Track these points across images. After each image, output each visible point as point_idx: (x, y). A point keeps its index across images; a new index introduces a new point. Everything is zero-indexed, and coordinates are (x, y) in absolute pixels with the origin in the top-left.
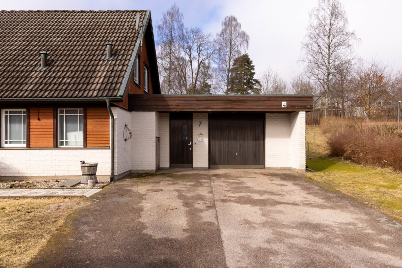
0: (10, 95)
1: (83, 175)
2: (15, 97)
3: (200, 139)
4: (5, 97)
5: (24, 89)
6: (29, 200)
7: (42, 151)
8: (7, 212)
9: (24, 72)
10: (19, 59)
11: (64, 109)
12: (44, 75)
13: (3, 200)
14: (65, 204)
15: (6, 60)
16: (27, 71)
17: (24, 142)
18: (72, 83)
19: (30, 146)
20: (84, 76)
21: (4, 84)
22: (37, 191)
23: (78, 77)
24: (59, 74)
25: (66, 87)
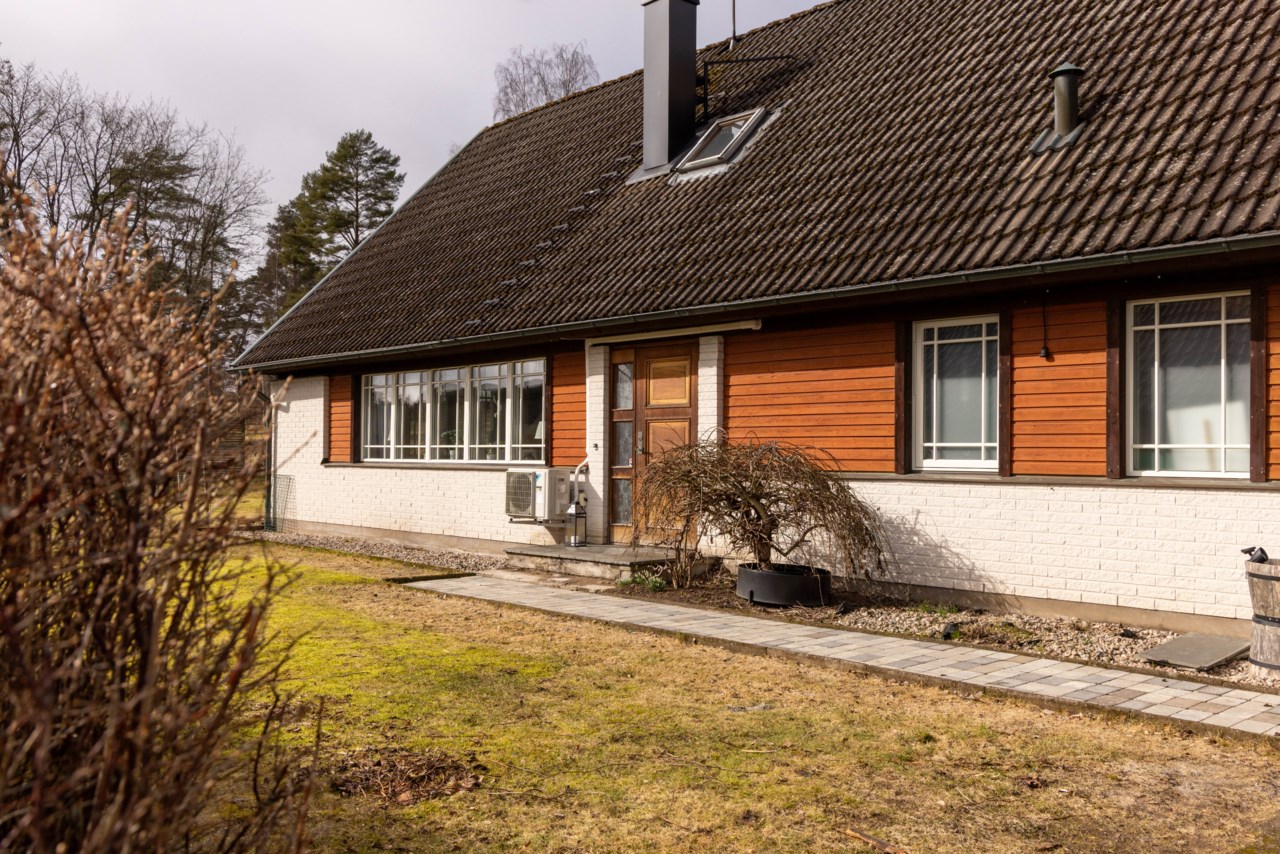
0: (943, 262)
1: (1258, 619)
2: (961, 268)
4: (926, 273)
5: (991, 232)
6: (1022, 713)
7: (1060, 491)
8: (944, 759)
9: (989, 165)
10: (972, 120)
11: (1157, 302)
12: (1069, 163)
13: (922, 691)
14: (1200, 770)
15: (927, 136)
16: (1001, 161)
17: (990, 452)
18: (1194, 176)
19: (1011, 468)
20: (1250, 134)
21: (922, 224)
22: (1047, 672)
23: (1219, 145)
24: (1131, 147)
25: (1164, 196)
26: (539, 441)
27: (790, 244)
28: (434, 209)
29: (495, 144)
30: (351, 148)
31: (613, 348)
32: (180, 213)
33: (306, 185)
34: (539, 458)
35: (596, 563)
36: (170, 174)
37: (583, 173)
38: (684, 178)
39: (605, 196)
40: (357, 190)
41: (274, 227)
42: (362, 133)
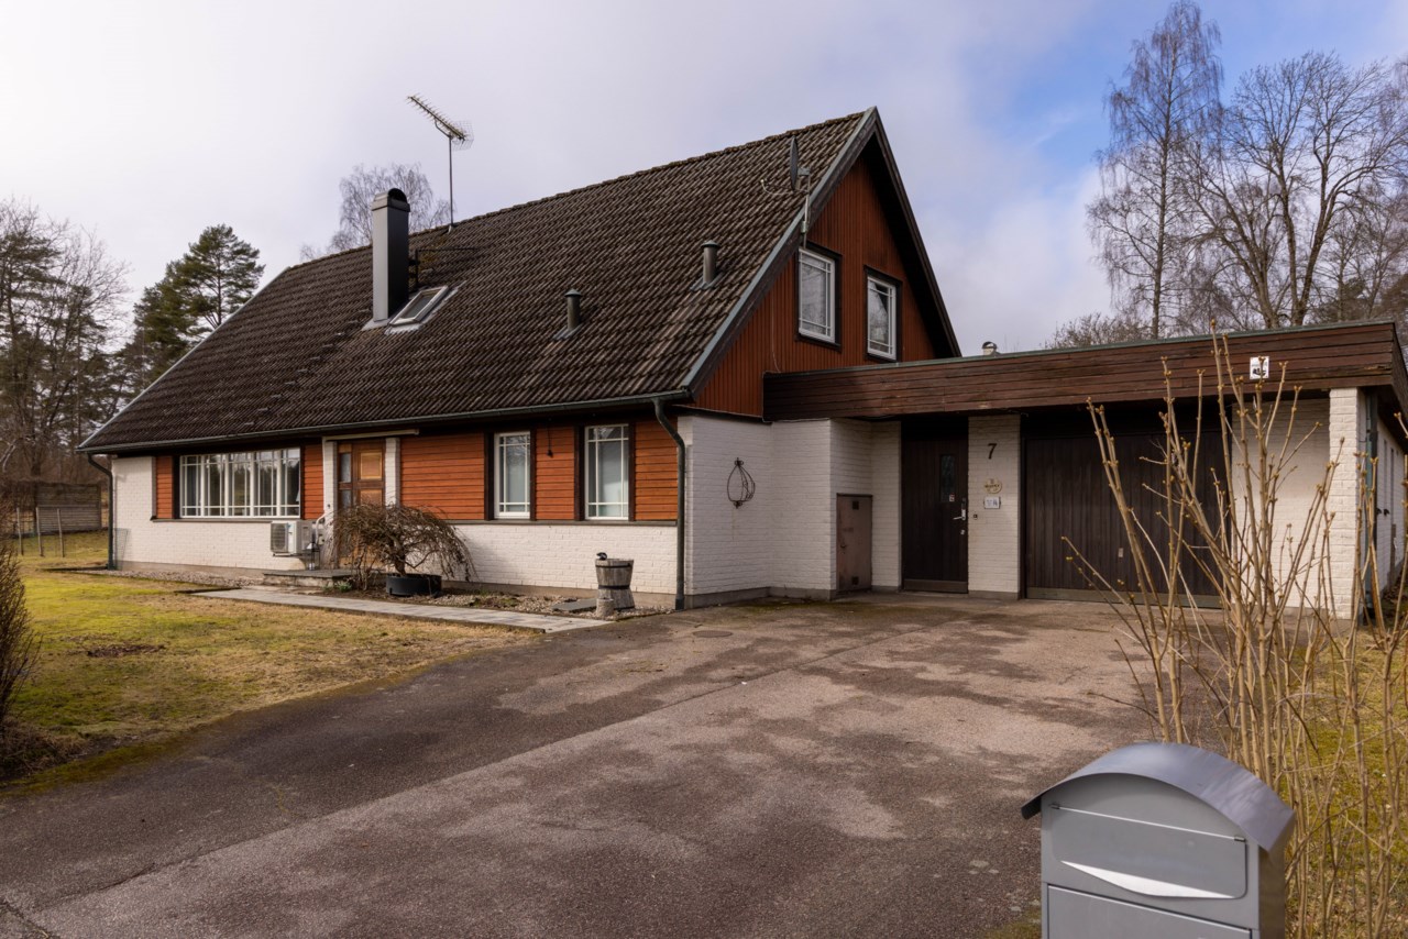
0: (494, 403)
1: (601, 587)
3: (991, 499)
4: (485, 408)
7: (554, 528)
11: (596, 427)
12: (566, 349)
16: (541, 343)
17: (527, 507)
19: (535, 516)
21: (494, 378)
24: (592, 342)
26: (297, 503)
27: (432, 384)
28: (240, 333)
29: (291, 283)
30: (212, 241)
31: (339, 443)
32: (47, 293)
33: (170, 273)
34: (297, 514)
35: (314, 578)
36: (36, 256)
37: (339, 317)
38: (394, 331)
39: (347, 338)
40: (219, 278)
41: (140, 307)
42: (223, 227)
